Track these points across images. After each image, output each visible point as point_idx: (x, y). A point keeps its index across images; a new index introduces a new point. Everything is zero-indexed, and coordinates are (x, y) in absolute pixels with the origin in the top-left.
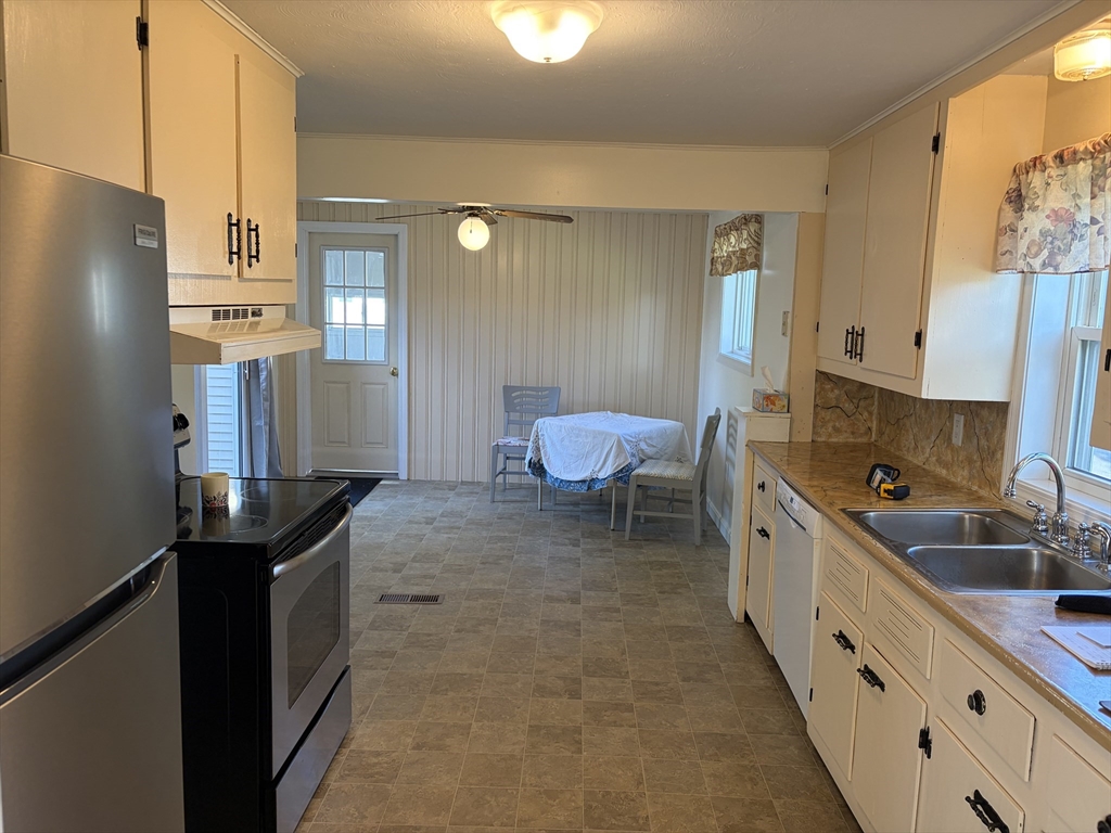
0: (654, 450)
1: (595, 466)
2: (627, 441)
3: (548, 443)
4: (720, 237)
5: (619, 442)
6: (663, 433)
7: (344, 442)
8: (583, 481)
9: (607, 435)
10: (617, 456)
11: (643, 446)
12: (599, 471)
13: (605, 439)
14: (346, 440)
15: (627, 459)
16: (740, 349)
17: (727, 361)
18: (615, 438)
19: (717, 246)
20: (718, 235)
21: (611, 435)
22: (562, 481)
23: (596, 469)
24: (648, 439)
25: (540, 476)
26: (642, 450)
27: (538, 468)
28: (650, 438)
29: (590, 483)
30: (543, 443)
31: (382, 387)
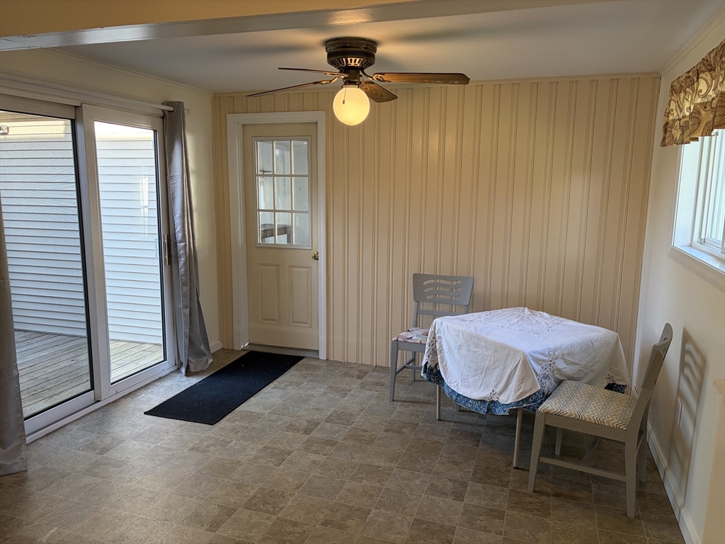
0: (577, 367)
1: (496, 386)
2: (537, 360)
3: (445, 347)
4: (678, 93)
5: (526, 363)
6: (588, 347)
7: (275, 320)
8: (483, 401)
9: (509, 351)
10: (522, 381)
11: (560, 364)
12: (501, 393)
13: (507, 356)
14: (277, 319)
15: (534, 384)
16: (703, 242)
17: (682, 258)
18: (519, 358)
19: (673, 105)
20: (675, 90)
21: (516, 352)
22: (459, 395)
23: (497, 391)
24: (567, 355)
25: (438, 383)
26: (559, 370)
27: (434, 374)
28: (570, 354)
29: (491, 404)
30: (441, 346)
31: (307, 270)
